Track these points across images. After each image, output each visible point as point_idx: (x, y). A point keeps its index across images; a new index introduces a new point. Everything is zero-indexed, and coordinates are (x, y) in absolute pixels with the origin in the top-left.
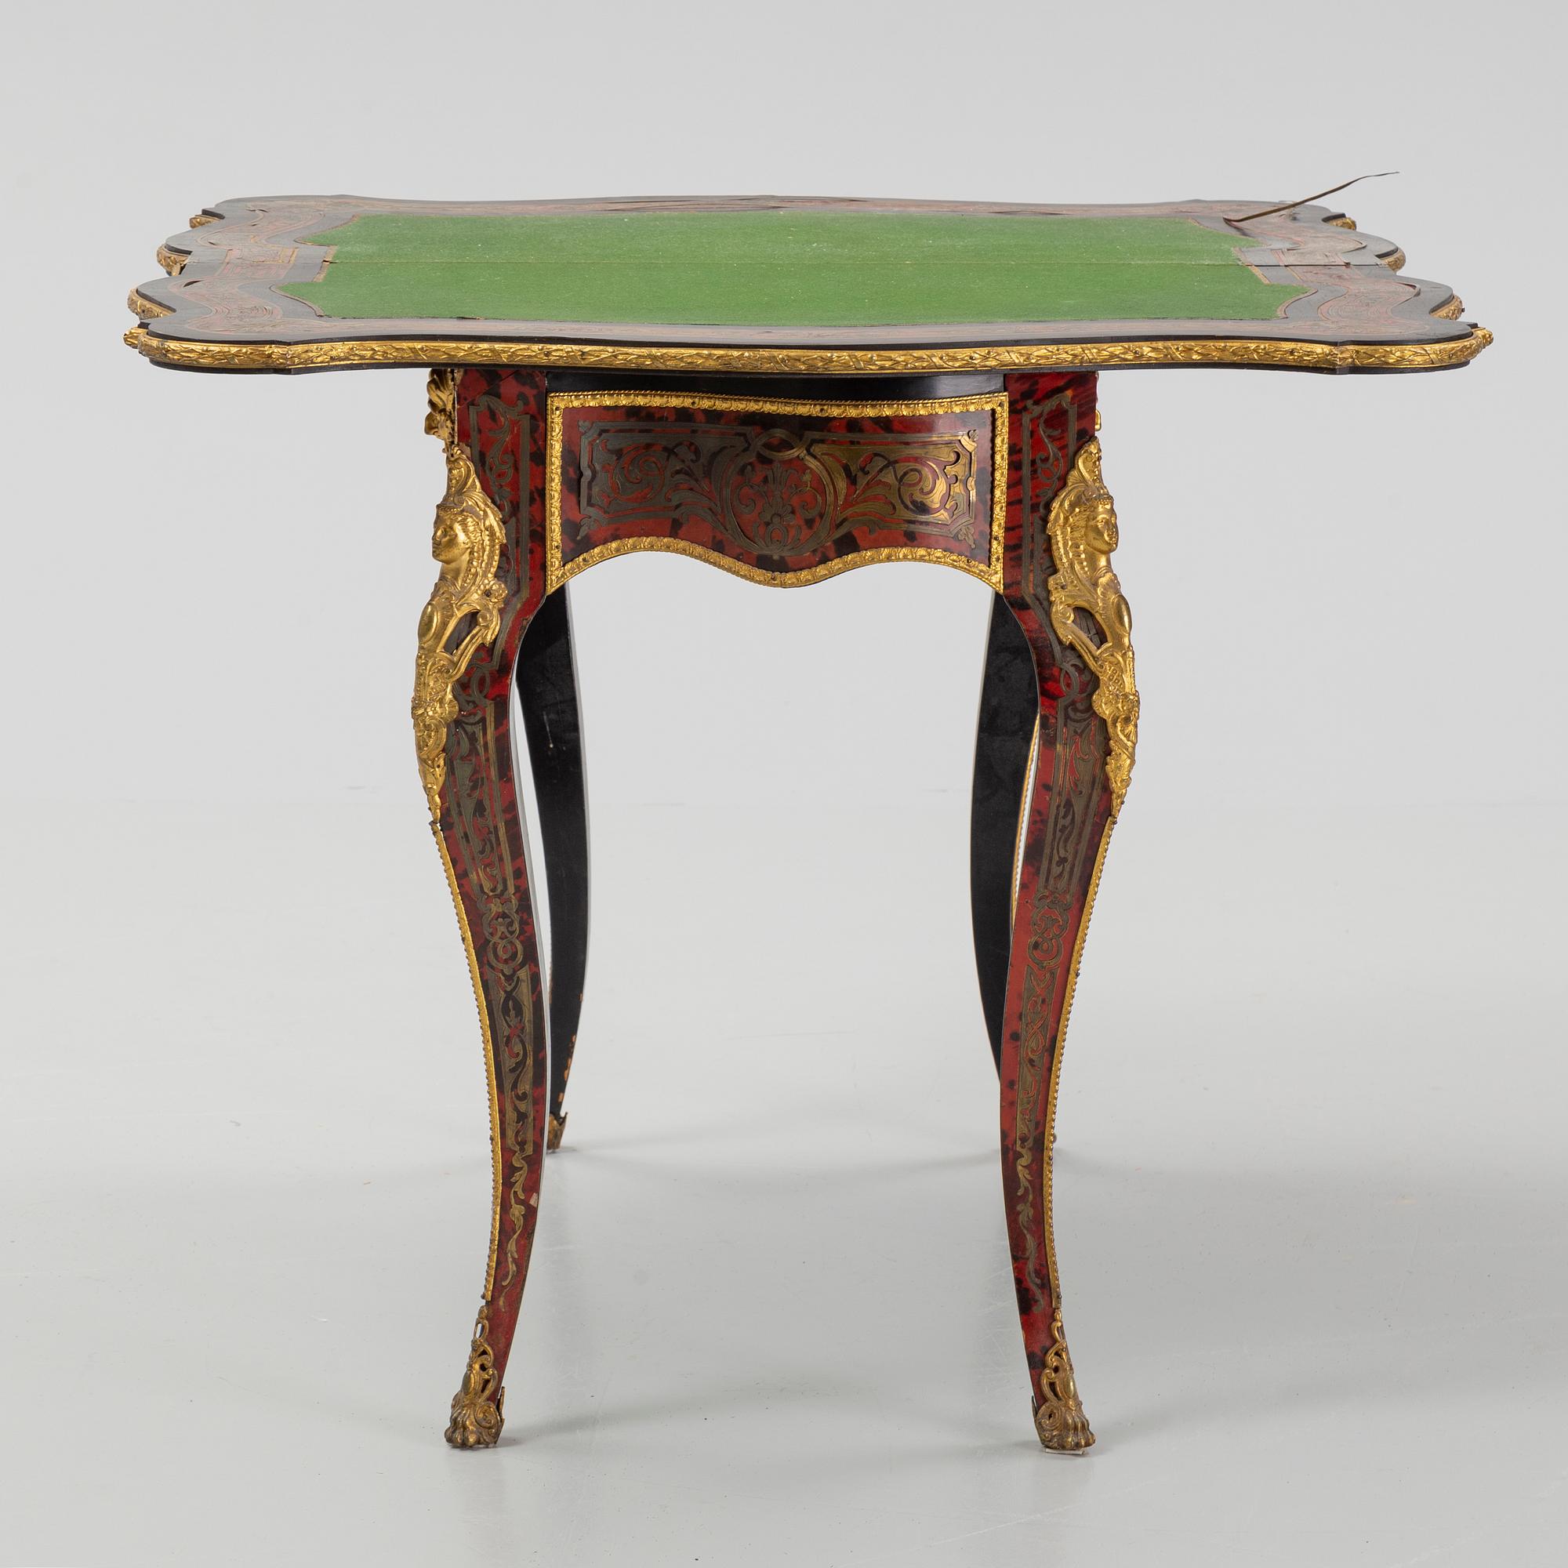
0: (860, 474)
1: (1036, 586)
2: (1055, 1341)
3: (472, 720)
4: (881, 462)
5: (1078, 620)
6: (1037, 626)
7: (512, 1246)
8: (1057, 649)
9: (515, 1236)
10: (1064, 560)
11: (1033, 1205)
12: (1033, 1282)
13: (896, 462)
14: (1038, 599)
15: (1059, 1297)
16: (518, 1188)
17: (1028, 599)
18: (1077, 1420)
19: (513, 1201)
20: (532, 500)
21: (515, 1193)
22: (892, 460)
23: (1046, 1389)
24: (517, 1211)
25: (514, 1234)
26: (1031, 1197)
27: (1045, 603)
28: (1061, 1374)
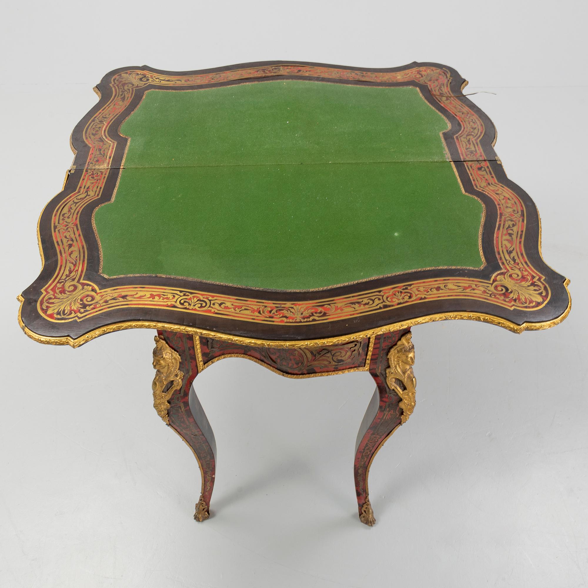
0: (317, 354)
1: (381, 370)
2: (366, 503)
3: (176, 407)
4: (325, 351)
5: (396, 381)
6: (381, 382)
7: (208, 484)
8: (388, 390)
9: (209, 482)
10: (393, 365)
11: (363, 477)
12: (361, 491)
13: (332, 351)
14: (381, 374)
15: (368, 494)
16: (209, 474)
17: (378, 374)
18: (371, 519)
19: (207, 477)
20: (189, 349)
21: (208, 475)
22: (330, 350)
23: (363, 512)
24: (209, 478)
25: (209, 481)
26: (362, 476)
27: (385, 376)
28: (368, 509)
